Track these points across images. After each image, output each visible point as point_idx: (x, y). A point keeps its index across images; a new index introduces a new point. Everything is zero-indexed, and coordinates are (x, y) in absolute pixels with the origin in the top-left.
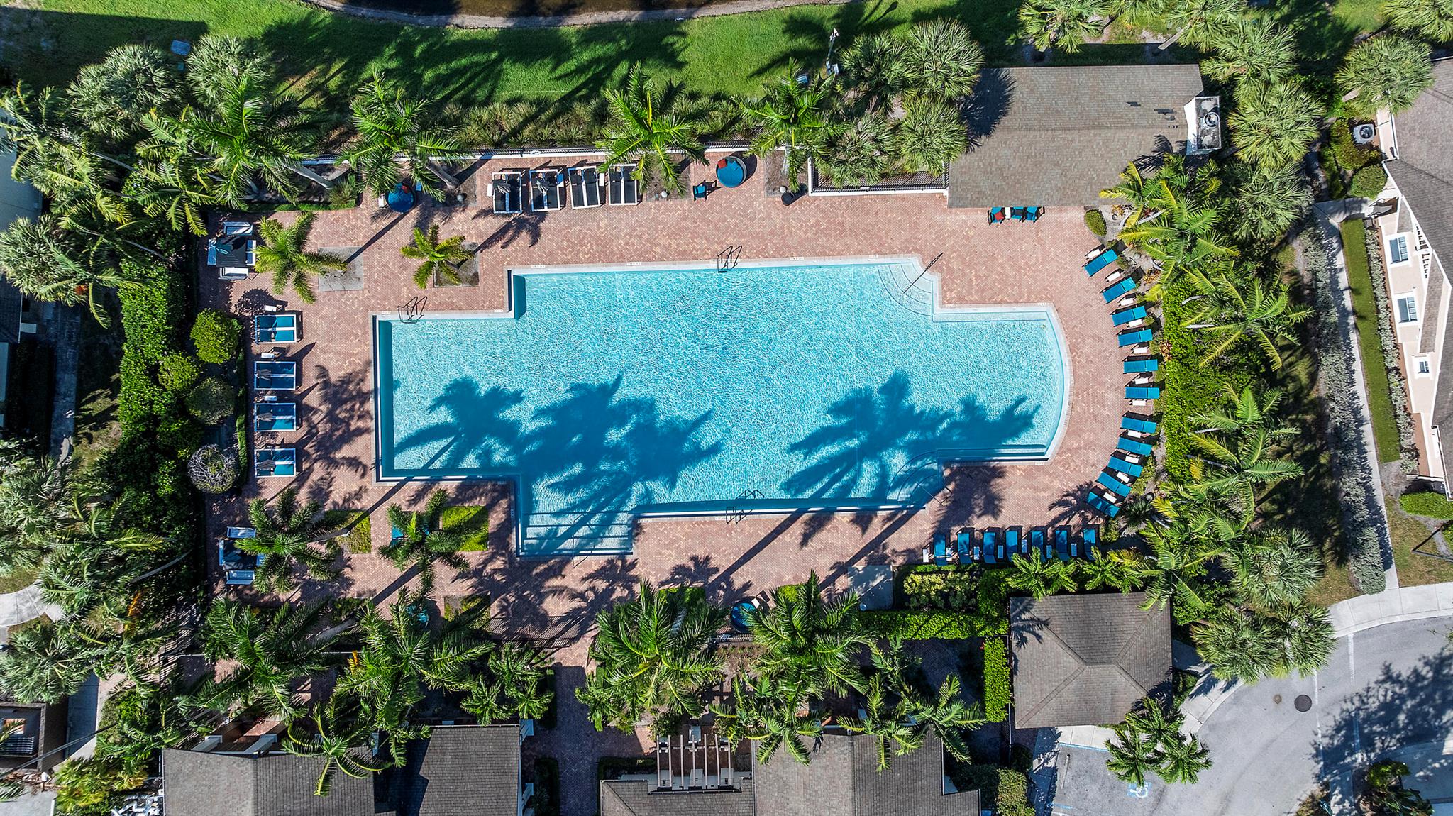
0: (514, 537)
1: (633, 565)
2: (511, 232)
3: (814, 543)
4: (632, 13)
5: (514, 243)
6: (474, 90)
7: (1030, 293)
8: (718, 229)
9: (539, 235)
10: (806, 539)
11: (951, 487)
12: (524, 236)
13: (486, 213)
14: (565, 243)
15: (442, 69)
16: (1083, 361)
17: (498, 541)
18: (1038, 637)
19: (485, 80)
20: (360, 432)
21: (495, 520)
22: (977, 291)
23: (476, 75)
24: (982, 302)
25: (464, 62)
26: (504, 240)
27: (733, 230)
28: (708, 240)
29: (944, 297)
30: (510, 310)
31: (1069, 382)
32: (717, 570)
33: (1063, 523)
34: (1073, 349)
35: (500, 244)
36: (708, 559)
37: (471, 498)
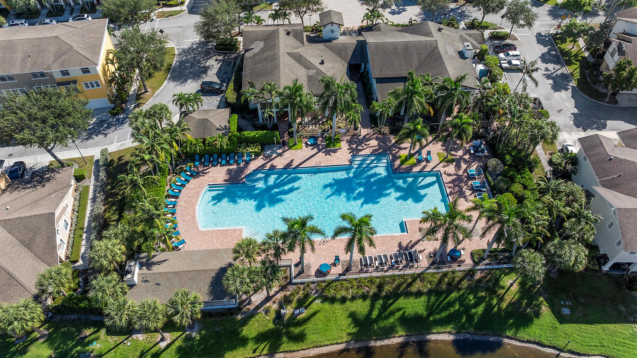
0: (391, 159)
1: (350, 153)
2: (410, 246)
3: (290, 160)
4: (374, 345)
5: (408, 242)
6: (437, 300)
7: (208, 234)
8: (329, 250)
9: (398, 245)
10: (292, 161)
11: (243, 176)
12: (404, 244)
13: (420, 252)
14: (388, 243)
15: (452, 310)
16: (191, 213)
17: (395, 158)
18: (220, 126)
19: (433, 306)
20: (449, 183)
21: (398, 162)
22: (228, 234)
23: (437, 307)
24: (226, 230)
25: (444, 314)
27: (323, 250)
29: (241, 231)
30: (405, 222)
31: (197, 207)
32: (323, 152)
33: (205, 168)
34: (194, 217)
35: (413, 242)
36: (326, 155)
37: (406, 168)
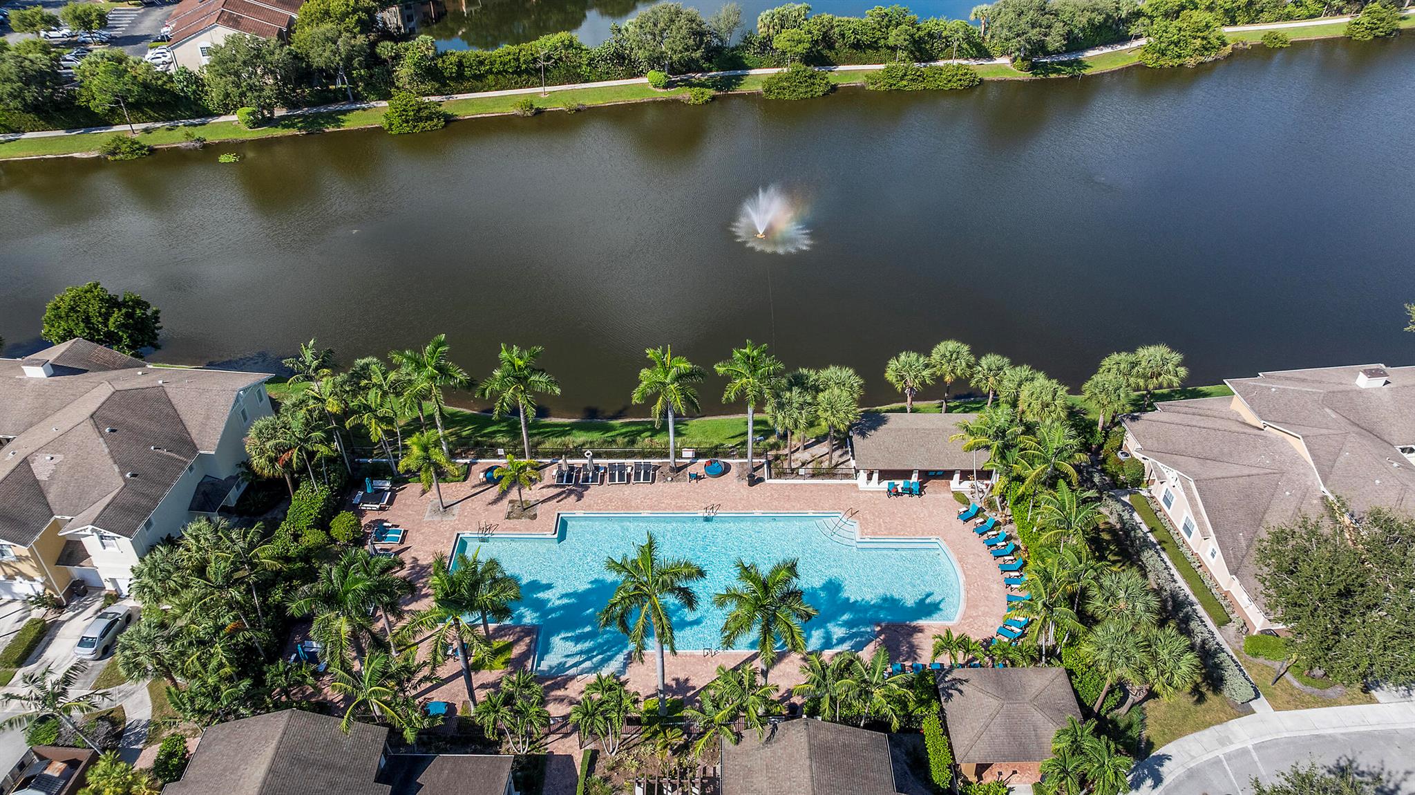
0: (530, 661)
1: (626, 682)
2: (564, 495)
5: (565, 500)
7: (923, 531)
8: (704, 496)
9: (582, 497)
11: (882, 637)
12: (573, 498)
13: (549, 486)
14: (600, 501)
17: (517, 664)
18: (961, 692)
21: (517, 650)
22: (885, 529)
24: (890, 535)
26: (558, 499)
27: (714, 498)
28: (697, 501)
29: (863, 532)
30: (555, 534)
31: (962, 579)
32: (694, 688)
34: (960, 560)
35: (556, 500)
36: (687, 680)
37: (502, 636)
